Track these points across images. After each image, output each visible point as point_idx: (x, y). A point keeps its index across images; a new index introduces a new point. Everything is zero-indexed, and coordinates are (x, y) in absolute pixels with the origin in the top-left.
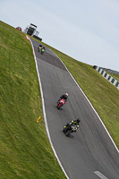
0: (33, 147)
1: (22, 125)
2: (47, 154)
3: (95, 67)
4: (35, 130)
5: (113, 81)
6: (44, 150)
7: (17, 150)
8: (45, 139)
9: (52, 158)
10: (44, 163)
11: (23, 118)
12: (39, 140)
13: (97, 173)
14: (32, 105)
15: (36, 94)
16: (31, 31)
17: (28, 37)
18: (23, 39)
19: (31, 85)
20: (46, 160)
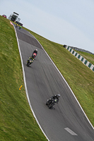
0: (16, 110)
1: (7, 92)
2: (28, 115)
3: (65, 46)
4: (18, 96)
5: (79, 57)
6: (25, 112)
7: (4, 112)
8: (25, 103)
9: (31, 118)
10: (26, 122)
11: (8, 87)
12: (21, 104)
13: (67, 129)
14: (15, 76)
15: (18, 67)
16: (14, 18)
17: (11, 23)
18: (8, 25)
19: (14, 60)
20: (27, 119)
